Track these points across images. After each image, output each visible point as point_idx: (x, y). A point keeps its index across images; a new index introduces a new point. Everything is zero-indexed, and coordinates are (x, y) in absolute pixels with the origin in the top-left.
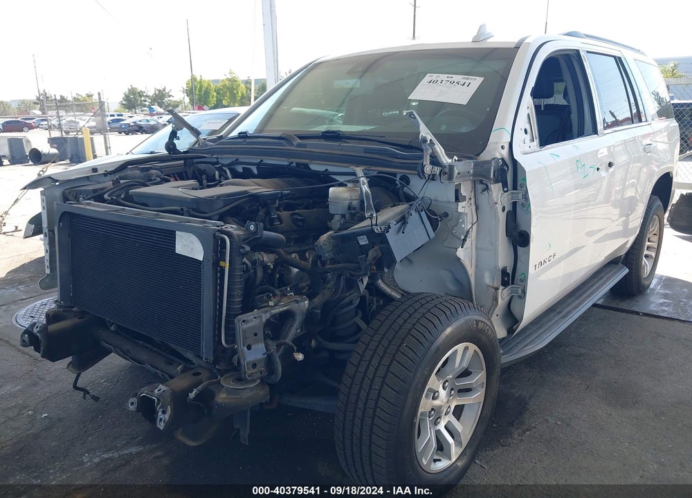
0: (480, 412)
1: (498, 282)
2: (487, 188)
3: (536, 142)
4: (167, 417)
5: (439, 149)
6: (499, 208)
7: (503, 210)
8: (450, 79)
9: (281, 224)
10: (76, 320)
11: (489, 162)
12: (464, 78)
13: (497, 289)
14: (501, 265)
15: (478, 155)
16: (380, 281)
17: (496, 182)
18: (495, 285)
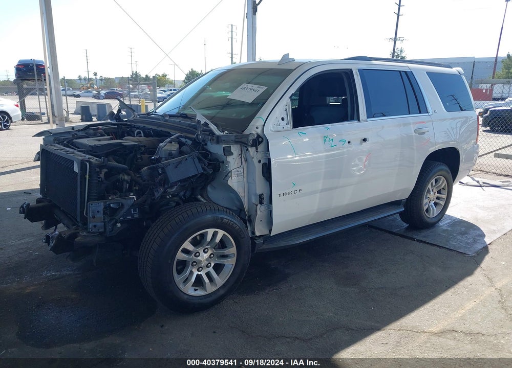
0: (233, 268)
1: (257, 202)
2: (247, 150)
3: (290, 125)
4: (53, 244)
5: (213, 127)
6: (255, 161)
7: (260, 161)
8: (251, 88)
9: (142, 161)
10: (47, 203)
11: (248, 136)
12: (258, 87)
13: (257, 205)
14: (259, 192)
15: (243, 131)
16: (199, 197)
17: (252, 146)
18: (257, 204)
